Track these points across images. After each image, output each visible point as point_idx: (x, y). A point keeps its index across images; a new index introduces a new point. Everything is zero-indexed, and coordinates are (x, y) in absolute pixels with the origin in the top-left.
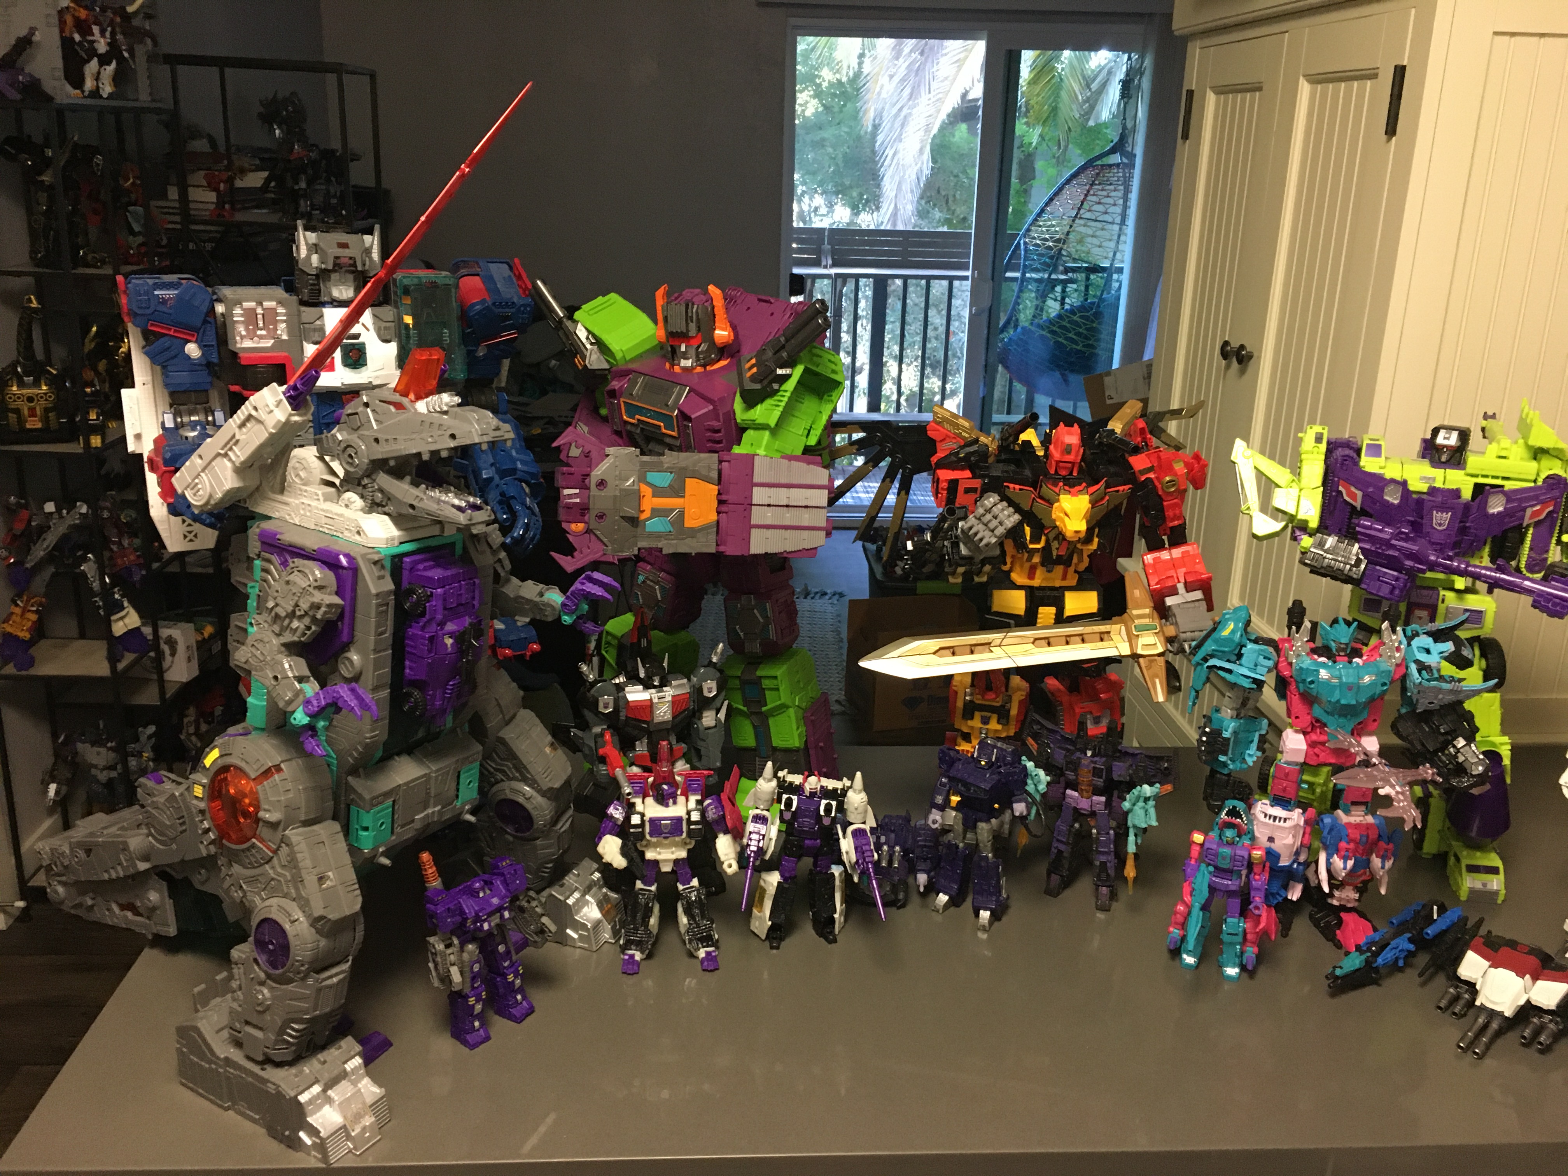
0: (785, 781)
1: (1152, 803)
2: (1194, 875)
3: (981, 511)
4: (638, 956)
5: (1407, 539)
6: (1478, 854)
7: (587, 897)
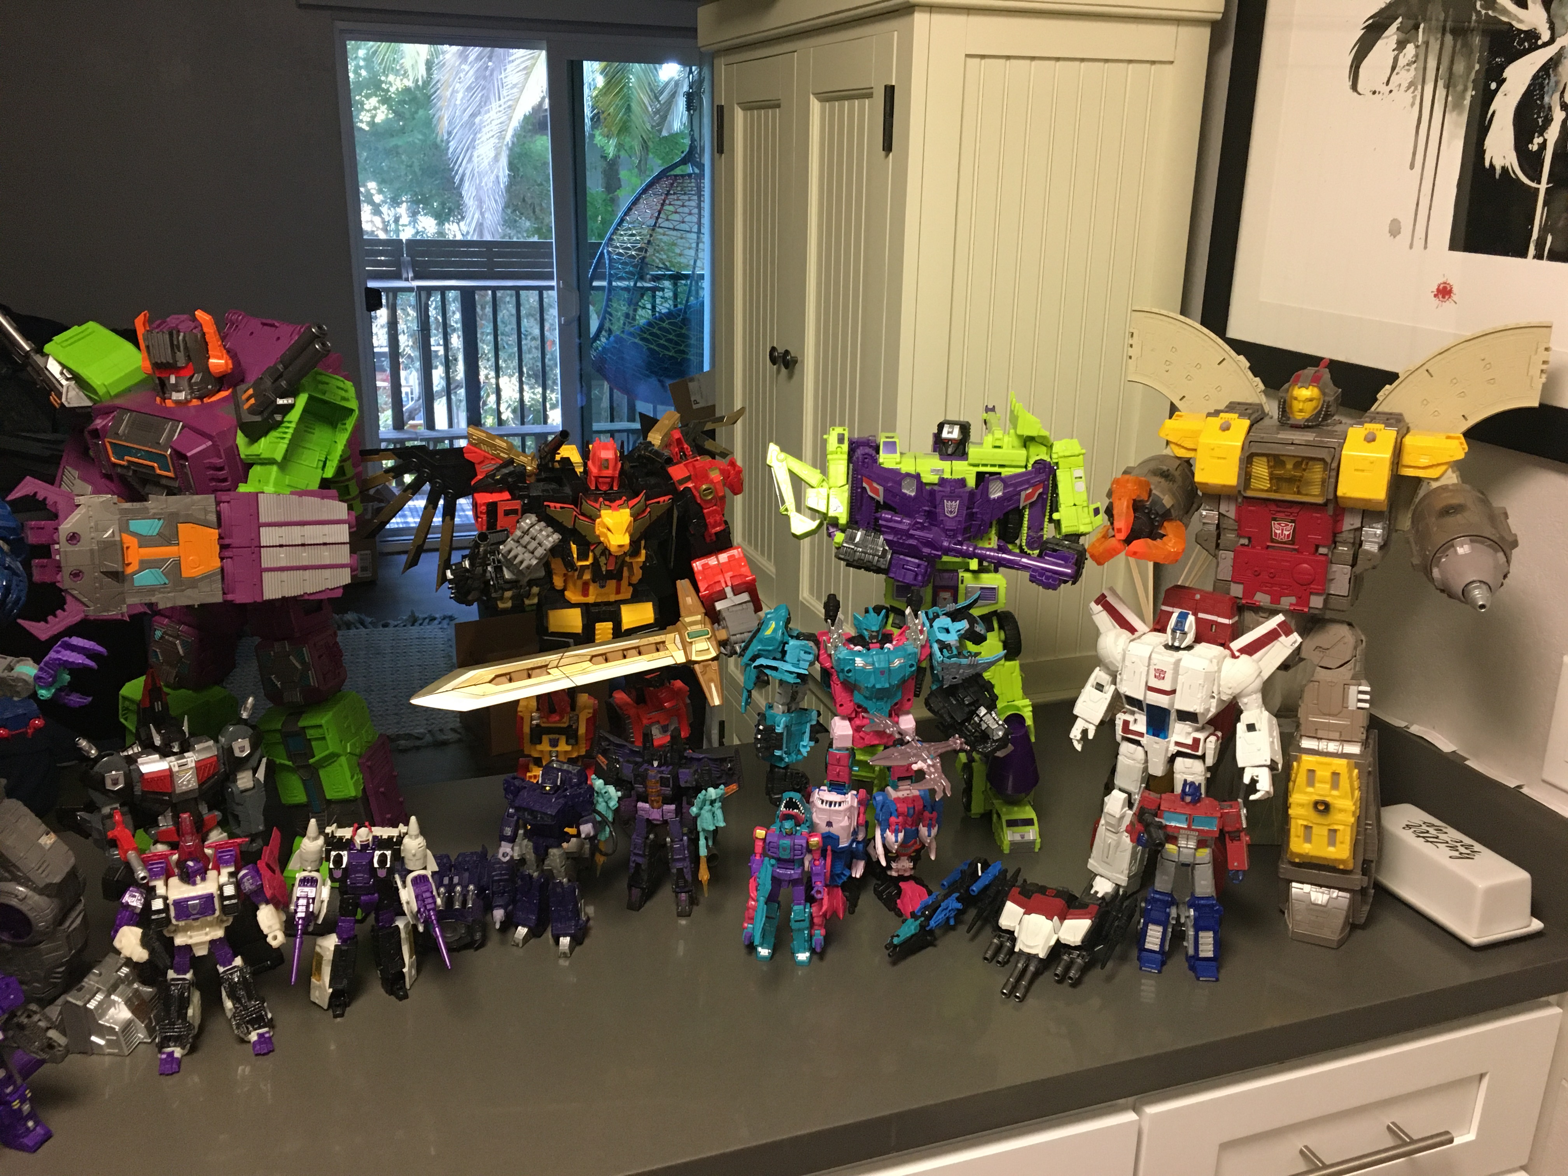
0: (333, 837)
1: (718, 804)
2: (758, 870)
3: (518, 533)
4: (178, 1052)
5: (923, 528)
6: (1016, 809)
7: (113, 997)
